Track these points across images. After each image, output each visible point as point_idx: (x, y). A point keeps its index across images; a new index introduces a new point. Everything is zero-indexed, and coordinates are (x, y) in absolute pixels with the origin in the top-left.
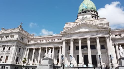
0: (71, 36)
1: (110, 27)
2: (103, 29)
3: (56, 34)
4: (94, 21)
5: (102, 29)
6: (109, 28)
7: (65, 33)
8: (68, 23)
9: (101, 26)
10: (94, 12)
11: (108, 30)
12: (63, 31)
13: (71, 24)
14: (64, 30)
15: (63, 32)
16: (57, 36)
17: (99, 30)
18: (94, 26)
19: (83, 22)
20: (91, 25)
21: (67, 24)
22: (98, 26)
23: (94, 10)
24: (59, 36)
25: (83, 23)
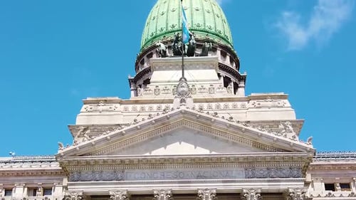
0: (119, 179)
1: (311, 147)
2: (279, 150)
3: (19, 158)
4: (235, 107)
5: (274, 154)
6: (305, 149)
7: (88, 158)
8: (97, 102)
9: (272, 135)
10: (224, 55)
11: (301, 158)
12: (71, 147)
13: (113, 106)
14: (82, 142)
15: (74, 153)
16: (26, 167)
17: (262, 154)
18: (237, 132)
19: (183, 108)
20: (225, 124)
21: (94, 107)
22: (257, 134)
23: (223, 43)
24: (36, 167)
25: (186, 112)
